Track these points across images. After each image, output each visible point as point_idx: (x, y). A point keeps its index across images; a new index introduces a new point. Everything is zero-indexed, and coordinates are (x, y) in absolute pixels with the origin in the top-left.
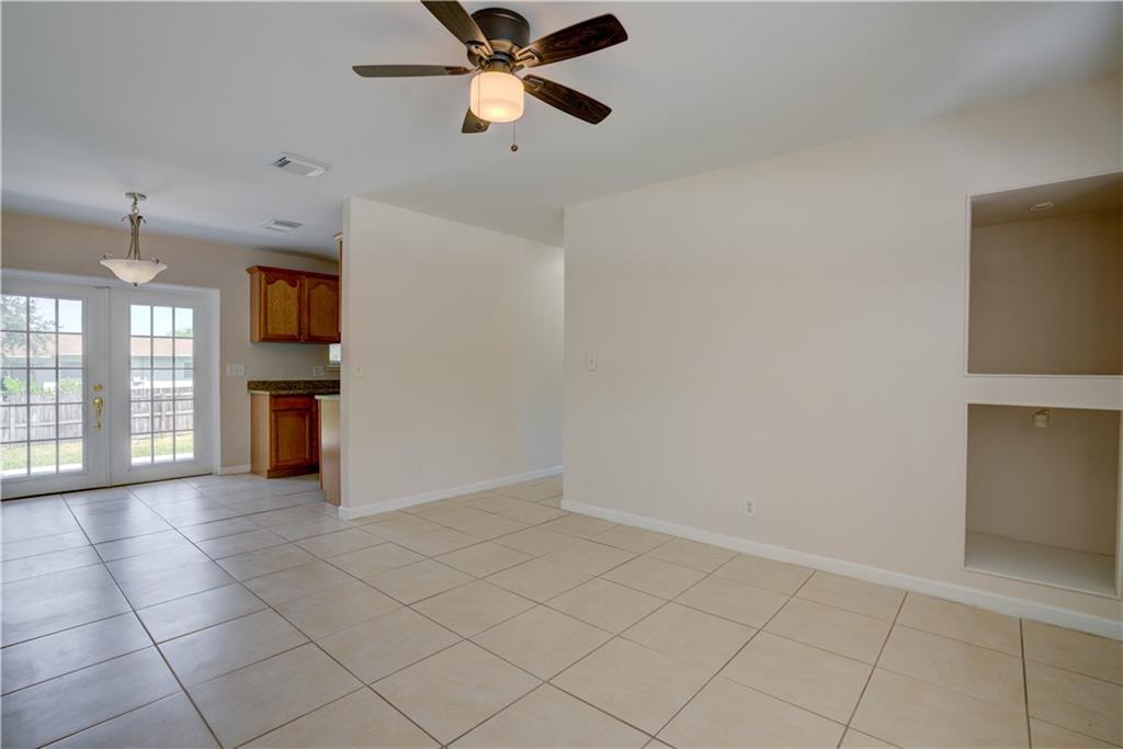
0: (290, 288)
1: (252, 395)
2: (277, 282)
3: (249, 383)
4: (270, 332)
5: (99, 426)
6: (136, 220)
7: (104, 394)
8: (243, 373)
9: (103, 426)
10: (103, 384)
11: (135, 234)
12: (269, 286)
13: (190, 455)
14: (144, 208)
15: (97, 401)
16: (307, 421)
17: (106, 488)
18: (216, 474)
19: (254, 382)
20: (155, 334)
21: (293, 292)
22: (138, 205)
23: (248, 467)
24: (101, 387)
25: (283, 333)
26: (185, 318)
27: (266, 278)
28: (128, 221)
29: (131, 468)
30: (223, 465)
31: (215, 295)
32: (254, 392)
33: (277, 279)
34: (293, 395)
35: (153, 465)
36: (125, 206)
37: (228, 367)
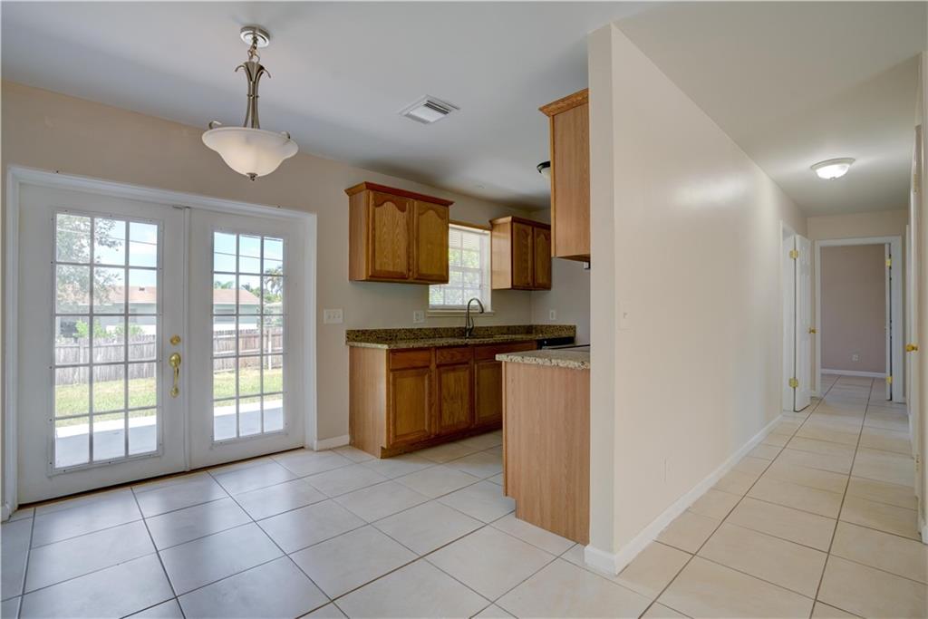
0: (398, 213)
1: (351, 347)
2: (385, 205)
3: (348, 333)
4: (378, 267)
5: (177, 390)
7: (182, 348)
8: (341, 320)
9: (181, 391)
10: (181, 337)
11: (253, 94)
12: (377, 209)
13: (280, 425)
15: (173, 358)
16: (426, 382)
17: (184, 473)
18: (312, 450)
20: (241, 271)
21: (401, 217)
22: (258, 48)
23: (346, 439)
24: (178, 339)
25: (391, 269)
26: (275, 249)
27: (374, 199)
29: (214, 445)
30: (319, 439)
31: (311, 220)
32: (356, 344)
33: (385, 201)
34: (414, 350)
35: (238, 440)
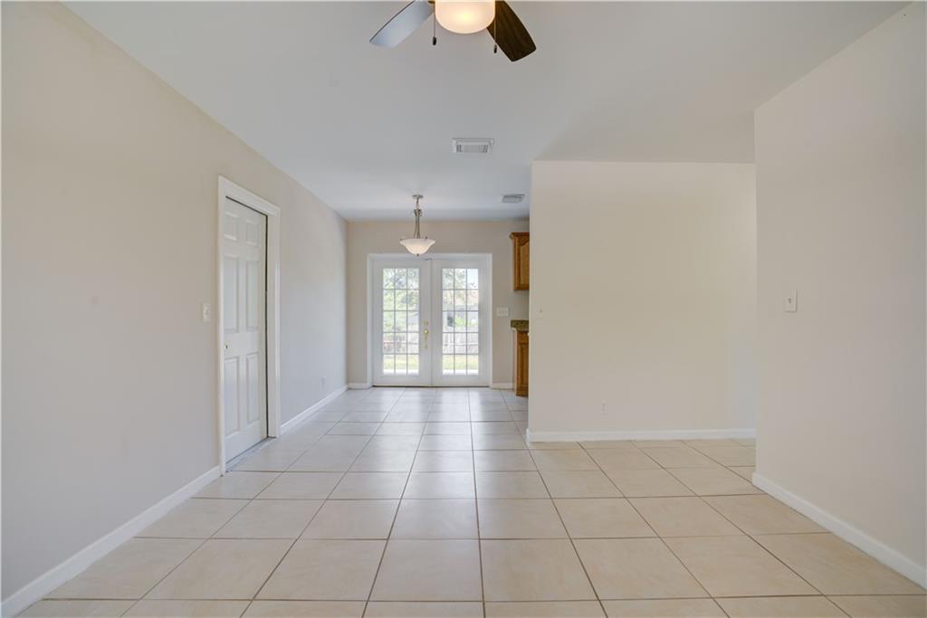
1: (513, 331)
3: (512, 322)
4: (522, 283)
5: (426, 348)
6: (418, 212)
7: (429, 327)
8: (507, 314)
9: (428, 347)
10: (428, 321)
11: (418, 222)
12: (522, 248)
13: (476, 372)
14: (423, 205)
15: (425, 332)
17: (430, 387)
18: (490, 388)
19: (515, 321)
22: (420, 203)
24: (427, 323)
28: (414, 214)
29: (443, 376)
30: (493, 382)
31: (490, 258)
32: (513, 328)
35: (454, 376)
36: (411, 205)
37: (498, 309)
